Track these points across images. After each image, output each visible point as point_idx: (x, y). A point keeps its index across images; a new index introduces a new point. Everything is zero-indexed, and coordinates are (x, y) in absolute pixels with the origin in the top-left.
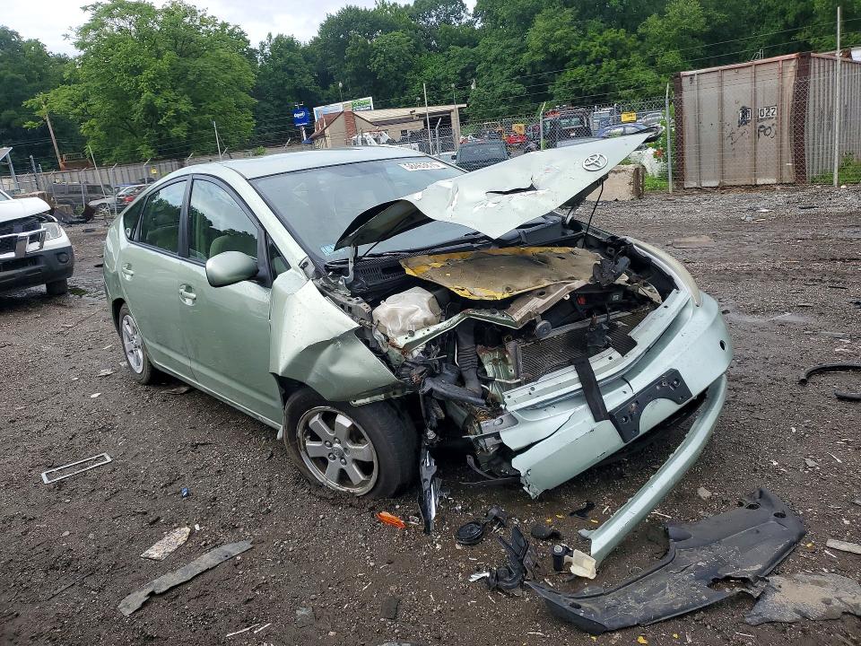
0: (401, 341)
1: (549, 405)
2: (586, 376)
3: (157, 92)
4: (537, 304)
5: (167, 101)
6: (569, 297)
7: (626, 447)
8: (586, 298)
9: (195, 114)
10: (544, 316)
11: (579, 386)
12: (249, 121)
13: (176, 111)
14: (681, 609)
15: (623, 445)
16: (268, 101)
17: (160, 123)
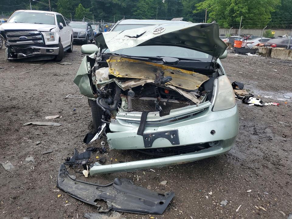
0: (98, 82)
1: (131, 122)
2: (144, 117)
3: (237, 4)
4: (132, 84)
5: (239, 7)
6: (144, 85)
7: (144, 149)
8: (169, 91)
9: (247, 13)
10: (133, 89)
11: (140, 120)
12: (269, 19)
13: (241, 12)
14: (79, 198)
15: (144, 148)
16: (288, 12)
17: (233, 15)
